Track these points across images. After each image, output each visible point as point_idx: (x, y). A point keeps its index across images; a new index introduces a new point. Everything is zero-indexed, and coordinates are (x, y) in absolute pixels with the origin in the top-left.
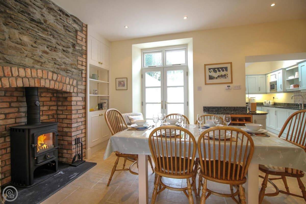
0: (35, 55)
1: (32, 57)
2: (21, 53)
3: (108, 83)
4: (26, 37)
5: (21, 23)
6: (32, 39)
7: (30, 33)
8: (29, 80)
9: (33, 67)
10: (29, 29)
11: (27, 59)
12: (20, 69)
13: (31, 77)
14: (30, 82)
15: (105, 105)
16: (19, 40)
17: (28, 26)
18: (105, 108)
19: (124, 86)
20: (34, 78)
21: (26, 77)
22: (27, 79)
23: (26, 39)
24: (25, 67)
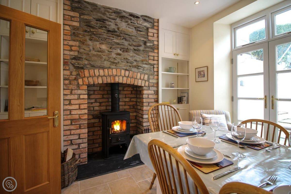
0: (110, 58)
1: (109, 60)
2: (101, 58)
3: (188, 75)
4: (104, 45)
5: (101, 36)
6: (108, 46)
7: (107, 42)
8: (106, 77)
9: (110, 68)
10: (107, 38)
11: (106, 62)
12: (100, 70)
13: (108, 75)
14: (107, 79)
15: (185, 99)
16: (99, 49)
17: (106, 37)
18: (184, 103)
19: (204, 76)
20: (110, 76)
21: (104, 76)
22: (105, 77)
23: (104, 47)
24: (103, 68)
